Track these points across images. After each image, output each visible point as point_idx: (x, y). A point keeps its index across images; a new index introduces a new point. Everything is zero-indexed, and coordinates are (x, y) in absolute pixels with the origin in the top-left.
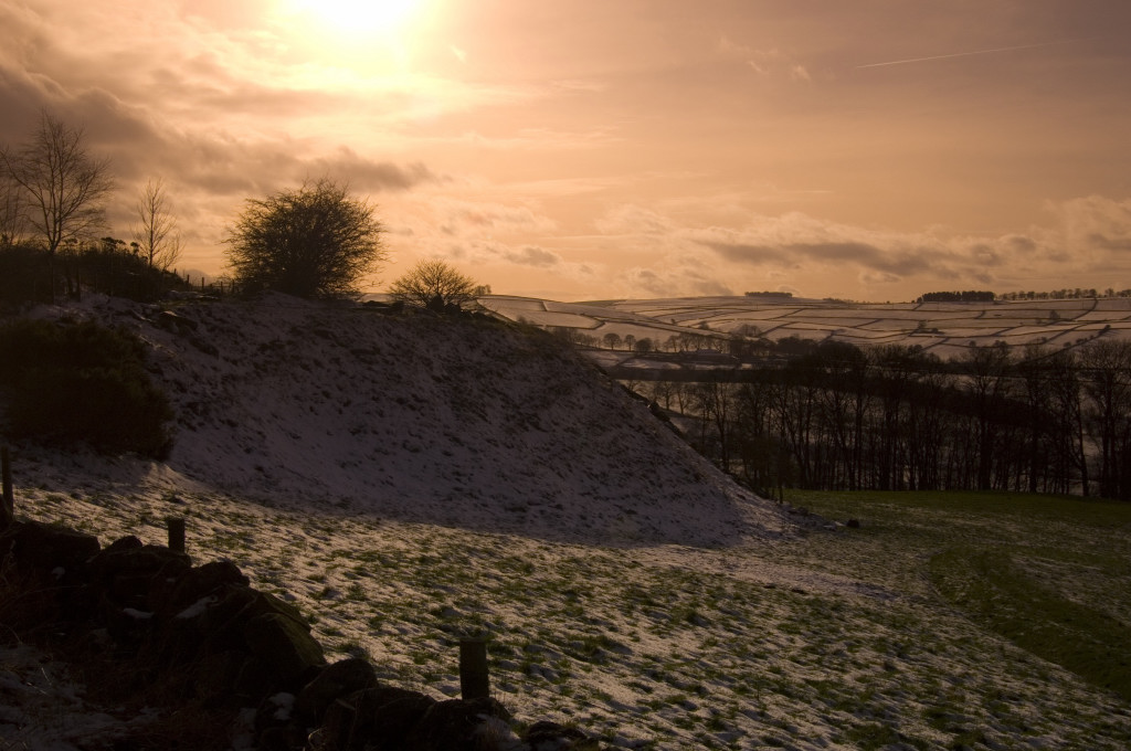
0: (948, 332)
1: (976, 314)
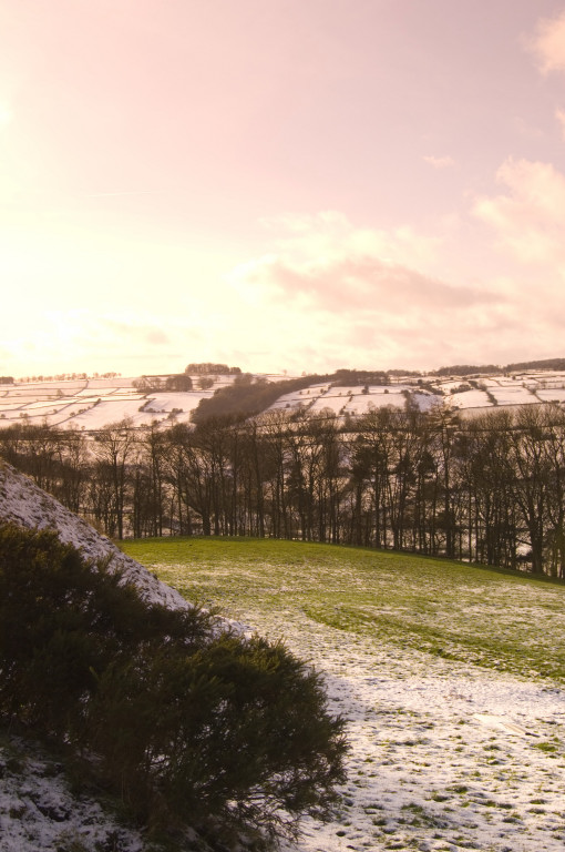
1: (1, 394)
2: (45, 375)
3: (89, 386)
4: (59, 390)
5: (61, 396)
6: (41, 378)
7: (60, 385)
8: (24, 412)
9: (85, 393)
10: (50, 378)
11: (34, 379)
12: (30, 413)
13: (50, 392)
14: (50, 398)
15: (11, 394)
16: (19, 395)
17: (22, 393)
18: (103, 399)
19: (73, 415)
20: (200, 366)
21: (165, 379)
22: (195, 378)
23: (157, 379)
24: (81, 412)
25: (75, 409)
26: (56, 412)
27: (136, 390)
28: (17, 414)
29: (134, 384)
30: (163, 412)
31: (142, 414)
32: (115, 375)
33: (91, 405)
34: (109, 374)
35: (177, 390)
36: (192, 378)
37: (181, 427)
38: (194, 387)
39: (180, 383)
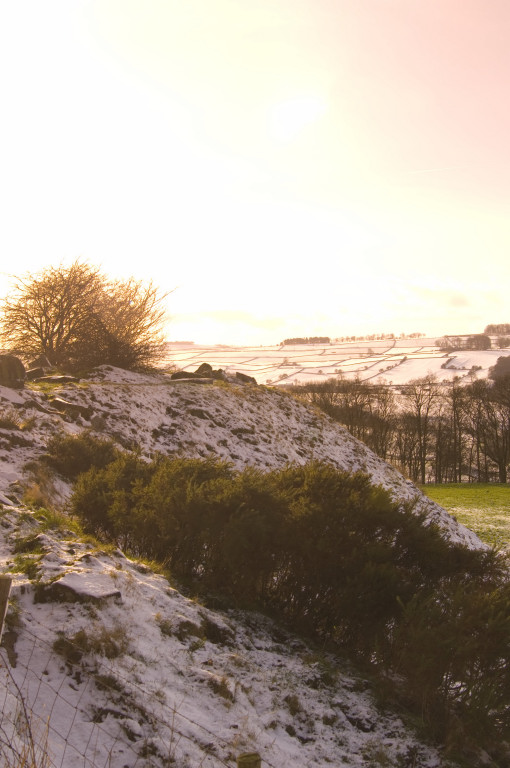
0: (304, 365)
1: (319, 352)
2: (357, 336)
3: (397, 345)
4: (370, 349)
5: (371, 354)
6: (353, 338)
7: (371, 344)
8: (338, 368)
9: (393, 351)
10: (361, 338)
11: (348, 339)
12: (344, 369)
13: (361, 351)
14: (361, 356)
15: (327, 352)
16: (334, 354)
17: (337, 351)
18: (409, 357)
19: (382, 371)
20: (498, 327)
21: (465, 339)
22: (493, 338)
23: (458, 339)
24: (389, 368)
25: (383, 365)
26: (367, 368)
27: (438, 348)
28: (332, 370)
29: (437, 344)
30: (464, 369)
31: (444, 371)
32: (419, 335)
33: (398, 363)
34: (414, 335)
35: (477, 349)
36: (491, 337)
37: (480, 384)
38: (493, 346)
39: (480, 343)
